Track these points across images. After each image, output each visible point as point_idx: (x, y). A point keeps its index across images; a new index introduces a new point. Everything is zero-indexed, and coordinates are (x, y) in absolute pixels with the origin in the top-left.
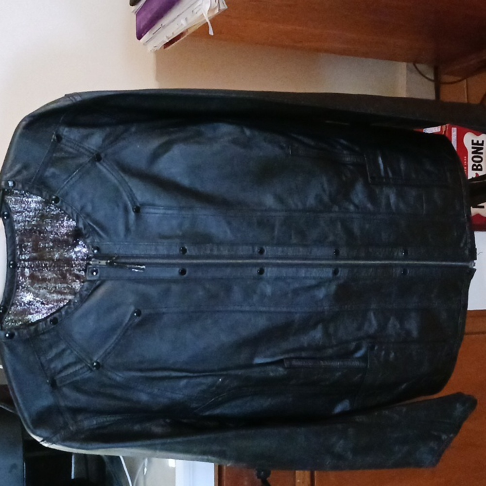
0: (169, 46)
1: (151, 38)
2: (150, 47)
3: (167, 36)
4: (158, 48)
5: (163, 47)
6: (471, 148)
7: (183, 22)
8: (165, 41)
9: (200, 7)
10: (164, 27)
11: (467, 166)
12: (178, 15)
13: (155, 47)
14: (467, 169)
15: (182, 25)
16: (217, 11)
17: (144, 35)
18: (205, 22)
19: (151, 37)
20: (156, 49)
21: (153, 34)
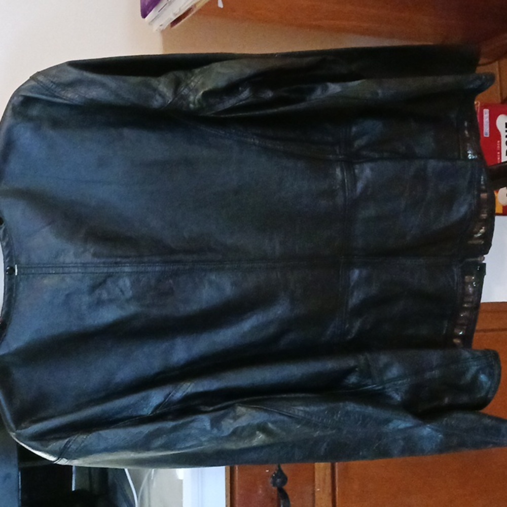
0: (177, 23)
1: (156, 17)
2: (156, 27)
3: (174, 12)
4: (164, 27)
5: (170, 25)
6: (505, 131)
8: (171, 19)
11: (500, 151)
13: (161, 25)
14: (501, 154)
17: (150, 12)
19: (157, 15)
20: (162, 28)
21: (159, 11)
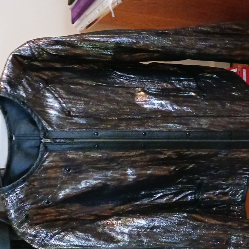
0: (89, 27)
1: (79, 24)
2: (79, 28)
3: (89, 21)
5: (86, 28)
7: (97, 12)
8: (87, 24)
9: (107, 2)
10: (86, 16)
12: (94, 8)
15: (97, 13)
16: (116, 4)
17: (76, 21)
18: (110, 11)
